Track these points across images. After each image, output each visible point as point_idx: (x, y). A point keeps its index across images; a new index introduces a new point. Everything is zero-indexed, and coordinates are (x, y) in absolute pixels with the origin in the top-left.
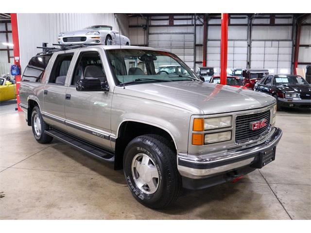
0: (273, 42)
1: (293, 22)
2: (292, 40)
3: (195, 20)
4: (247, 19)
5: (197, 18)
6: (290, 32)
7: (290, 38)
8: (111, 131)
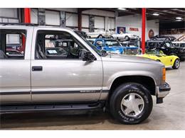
8: (102, 86)
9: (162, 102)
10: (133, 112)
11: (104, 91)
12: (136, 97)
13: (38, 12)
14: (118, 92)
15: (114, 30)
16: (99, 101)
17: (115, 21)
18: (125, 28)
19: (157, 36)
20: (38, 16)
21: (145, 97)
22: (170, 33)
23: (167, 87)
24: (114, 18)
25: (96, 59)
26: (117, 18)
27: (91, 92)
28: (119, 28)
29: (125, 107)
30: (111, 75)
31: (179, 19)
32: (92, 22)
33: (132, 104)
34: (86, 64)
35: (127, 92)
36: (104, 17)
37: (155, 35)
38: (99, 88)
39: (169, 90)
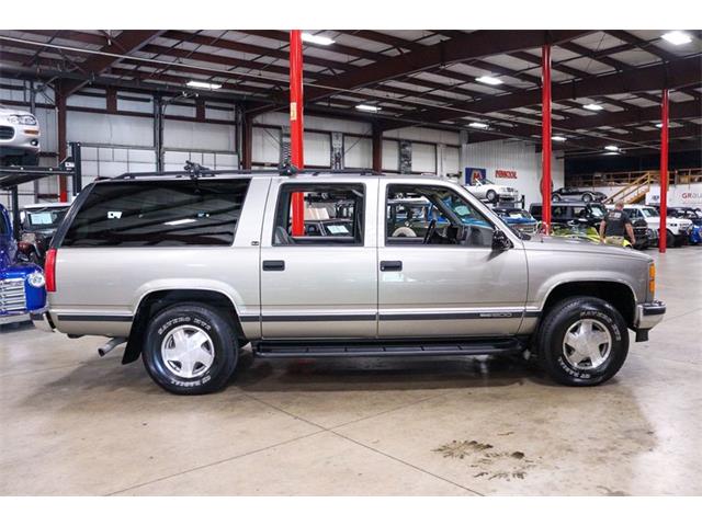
0: (205, 155)
1: (236, 118)
2: (237, 152)
3: (34, 92)
4: (151, 103)
5: (35, 87)
6: (232, 135)
7: (233, 149)
8: (526, 303)
9: (646, 339)
10: (588, 361)
11: (530, 315)
12: (595, 328)
13: (282, 135)
14: (558, 316)
15: (458, 176)
16: (516, 335)
17: (460, 154)
18: (483, 172)
19: (560, 192)
20: (282, 144)
21: (615, 327)
22: (591, 184)
23: (657, 307)
24: (459, 147)
25: (512, 247)
26: (464, 146)
27: (502, 316)
28: (469, 171)
29: (570, 350)
30: (544, 279)
31: (612, 149)
32: (405, 158)
33: (585, 343)
34: (492, 256)
35: (576, 316)
36: (435, 145)
37: (555, 189)
38: (520, 309)
39: (662, 311)
